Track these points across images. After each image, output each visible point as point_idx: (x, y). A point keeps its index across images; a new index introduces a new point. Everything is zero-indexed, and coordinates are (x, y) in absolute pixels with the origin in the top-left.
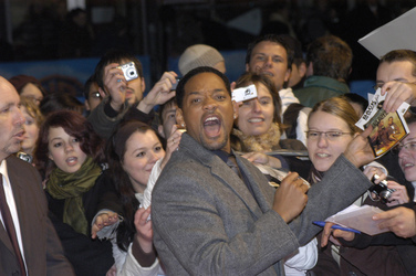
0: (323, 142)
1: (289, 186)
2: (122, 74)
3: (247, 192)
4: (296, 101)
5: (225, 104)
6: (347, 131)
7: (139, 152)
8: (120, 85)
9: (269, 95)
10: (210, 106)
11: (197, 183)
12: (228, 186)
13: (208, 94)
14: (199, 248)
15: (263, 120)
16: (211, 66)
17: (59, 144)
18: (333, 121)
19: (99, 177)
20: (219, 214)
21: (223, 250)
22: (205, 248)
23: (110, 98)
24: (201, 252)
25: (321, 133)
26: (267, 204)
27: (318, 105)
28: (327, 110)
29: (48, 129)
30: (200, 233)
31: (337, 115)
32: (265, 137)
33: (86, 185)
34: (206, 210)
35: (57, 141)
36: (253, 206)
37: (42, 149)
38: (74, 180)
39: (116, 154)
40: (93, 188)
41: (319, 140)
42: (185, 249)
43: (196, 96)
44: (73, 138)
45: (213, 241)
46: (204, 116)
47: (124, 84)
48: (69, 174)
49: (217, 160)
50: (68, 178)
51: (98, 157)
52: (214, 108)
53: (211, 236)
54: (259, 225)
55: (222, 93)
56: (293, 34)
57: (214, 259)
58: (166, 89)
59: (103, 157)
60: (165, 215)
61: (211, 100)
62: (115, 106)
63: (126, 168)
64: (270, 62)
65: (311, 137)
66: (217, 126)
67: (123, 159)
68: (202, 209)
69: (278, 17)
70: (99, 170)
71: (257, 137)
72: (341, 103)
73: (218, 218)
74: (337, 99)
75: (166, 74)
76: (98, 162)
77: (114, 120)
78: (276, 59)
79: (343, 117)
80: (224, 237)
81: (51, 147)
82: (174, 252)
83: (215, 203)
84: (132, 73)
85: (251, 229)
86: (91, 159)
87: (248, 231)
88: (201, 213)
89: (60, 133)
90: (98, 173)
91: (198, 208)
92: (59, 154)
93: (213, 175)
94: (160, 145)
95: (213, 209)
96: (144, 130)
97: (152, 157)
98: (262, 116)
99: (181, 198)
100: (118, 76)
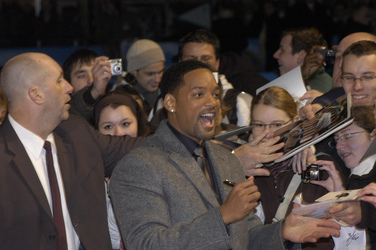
7: (106, 125)
24: (135, 232)
30: (137, 214)
53: (145, 219)
83: (163, 185)
95: (159, 191)
99: (132, 178)
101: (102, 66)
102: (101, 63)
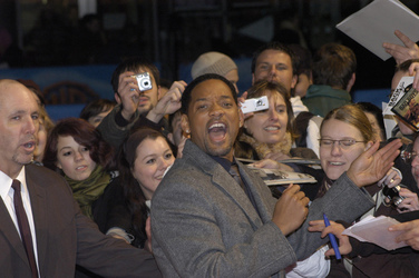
0: (337, 151)
1: (290, 199)
2: (136, 83)
3: (248, 202)
4: (305, 109)
5: (231, 112)
6: (360, 139)
7: (149, 158)
8: (132, 94)
9: (284, 103)
10: (217, 113)
11: (197, 191)
12: (229, 196)
13: (215, 100)
14: (195, 257)
15: (279, 128)
16: (221, 74)
17: (69, 153)
18: (346, 130)
19: (109, 185)
20: (218, 223)
21: (219, 261)
22: (201, 257)
23: (122, 107)
24: (197, 261)
25: (334, 141)
26: (268, 215)
27: (331, 113)
28: (340, 118)
29: (57, 137)
30: (196, 242)
31: (350, 123)
32: (278, 145)
33: (96, 193)
34: (204, 219)
35: (67, 151)
36: (254, 216)
37: (50, 157)
38: (83, 188)
39: (126, 160)
40: (102, 196)
41: (333, 149)
42: (181, 258)
43: (202, 103)
44: (83, 147)
45: (209, 251)
46: (210, 123)
47: (137, 93)
48: (78, 182)
49: (220, 168)
50: (77, 186)
51: (108, 166)
52: (221, 115)
53: (207, 245)
54: (257, 237)
55: (228, 100)
56: (303, 44)
57: (209, 269)
58: (175, 98)
59: (113, 164)
60: (163, 223)
61: (218, 107)
62: (125, 115)
63: (136, 175)
64: (274, 71)
65: (324, 146)
66: (222, 133)
67: (133, 166)
68: (200, 217)
69: (288, 25)
70: (108, 177)
71: (270, 145)
72: (354, 110)
73: (216, 228)
74: (350, 107)
75: (176, 83)
76: (107, 170)
77: (123, 129)
78: (280, 67)
79: (356, 125)
80: (222, 248)
81: (60, 156)
82: (170, 260)
83: (215, 212)
84: (146, 84)
85: (249, 240)
86: (100, 168)
87: (245, 242)
88: (199, 221)
89: (69, 142)
90: (108, 181)
91: (196, 217)
92: (68, 163)
93: (214, 184)
94: (170, 152)
95: (212, 218)
96: (154, 136)
97: (162, 164)
98: (278, 124)
99: (180, 206)
100: (132, 85)
101: (127, 83)
102: (126, 79)
